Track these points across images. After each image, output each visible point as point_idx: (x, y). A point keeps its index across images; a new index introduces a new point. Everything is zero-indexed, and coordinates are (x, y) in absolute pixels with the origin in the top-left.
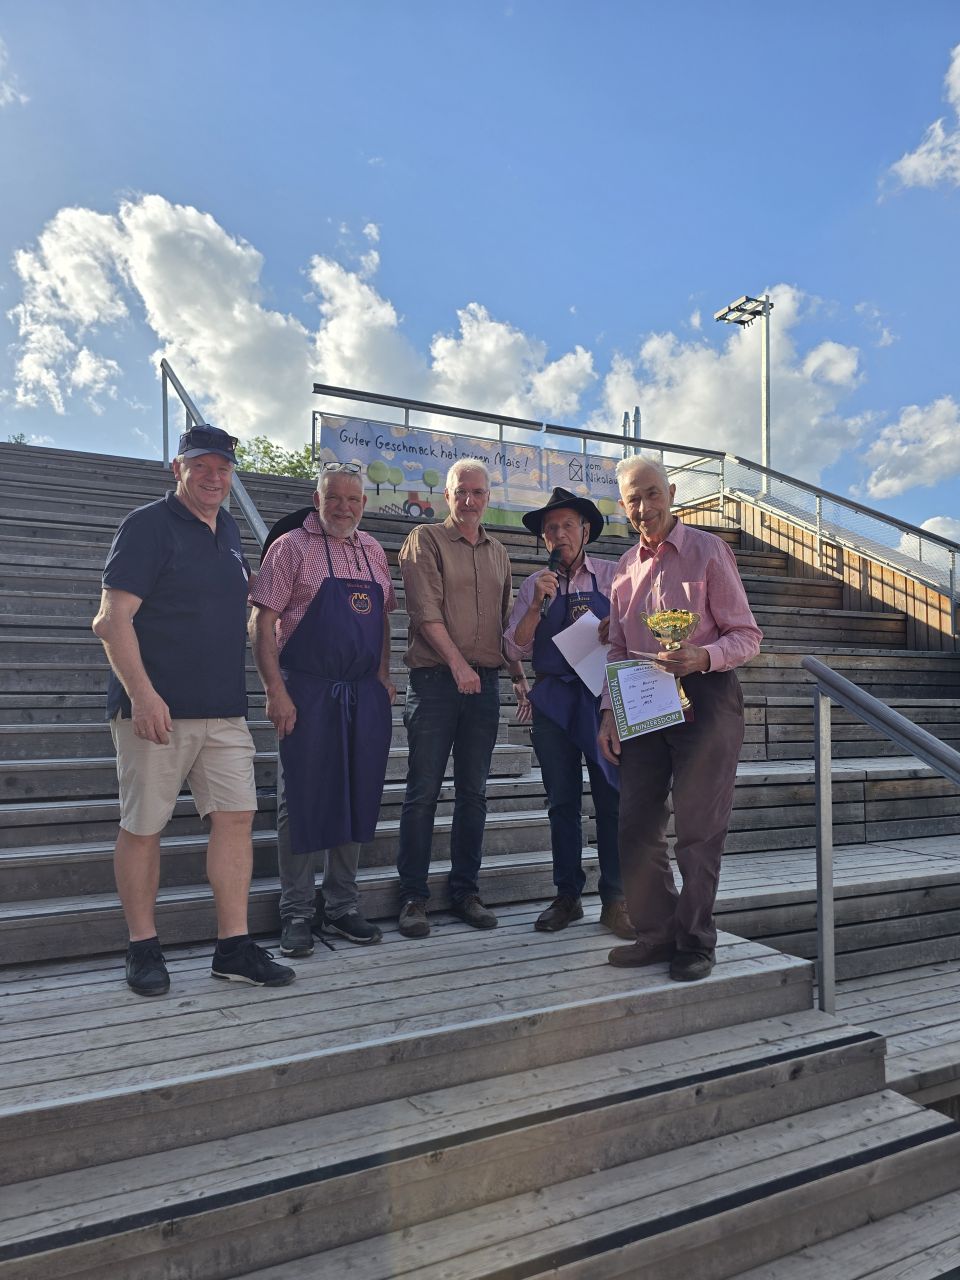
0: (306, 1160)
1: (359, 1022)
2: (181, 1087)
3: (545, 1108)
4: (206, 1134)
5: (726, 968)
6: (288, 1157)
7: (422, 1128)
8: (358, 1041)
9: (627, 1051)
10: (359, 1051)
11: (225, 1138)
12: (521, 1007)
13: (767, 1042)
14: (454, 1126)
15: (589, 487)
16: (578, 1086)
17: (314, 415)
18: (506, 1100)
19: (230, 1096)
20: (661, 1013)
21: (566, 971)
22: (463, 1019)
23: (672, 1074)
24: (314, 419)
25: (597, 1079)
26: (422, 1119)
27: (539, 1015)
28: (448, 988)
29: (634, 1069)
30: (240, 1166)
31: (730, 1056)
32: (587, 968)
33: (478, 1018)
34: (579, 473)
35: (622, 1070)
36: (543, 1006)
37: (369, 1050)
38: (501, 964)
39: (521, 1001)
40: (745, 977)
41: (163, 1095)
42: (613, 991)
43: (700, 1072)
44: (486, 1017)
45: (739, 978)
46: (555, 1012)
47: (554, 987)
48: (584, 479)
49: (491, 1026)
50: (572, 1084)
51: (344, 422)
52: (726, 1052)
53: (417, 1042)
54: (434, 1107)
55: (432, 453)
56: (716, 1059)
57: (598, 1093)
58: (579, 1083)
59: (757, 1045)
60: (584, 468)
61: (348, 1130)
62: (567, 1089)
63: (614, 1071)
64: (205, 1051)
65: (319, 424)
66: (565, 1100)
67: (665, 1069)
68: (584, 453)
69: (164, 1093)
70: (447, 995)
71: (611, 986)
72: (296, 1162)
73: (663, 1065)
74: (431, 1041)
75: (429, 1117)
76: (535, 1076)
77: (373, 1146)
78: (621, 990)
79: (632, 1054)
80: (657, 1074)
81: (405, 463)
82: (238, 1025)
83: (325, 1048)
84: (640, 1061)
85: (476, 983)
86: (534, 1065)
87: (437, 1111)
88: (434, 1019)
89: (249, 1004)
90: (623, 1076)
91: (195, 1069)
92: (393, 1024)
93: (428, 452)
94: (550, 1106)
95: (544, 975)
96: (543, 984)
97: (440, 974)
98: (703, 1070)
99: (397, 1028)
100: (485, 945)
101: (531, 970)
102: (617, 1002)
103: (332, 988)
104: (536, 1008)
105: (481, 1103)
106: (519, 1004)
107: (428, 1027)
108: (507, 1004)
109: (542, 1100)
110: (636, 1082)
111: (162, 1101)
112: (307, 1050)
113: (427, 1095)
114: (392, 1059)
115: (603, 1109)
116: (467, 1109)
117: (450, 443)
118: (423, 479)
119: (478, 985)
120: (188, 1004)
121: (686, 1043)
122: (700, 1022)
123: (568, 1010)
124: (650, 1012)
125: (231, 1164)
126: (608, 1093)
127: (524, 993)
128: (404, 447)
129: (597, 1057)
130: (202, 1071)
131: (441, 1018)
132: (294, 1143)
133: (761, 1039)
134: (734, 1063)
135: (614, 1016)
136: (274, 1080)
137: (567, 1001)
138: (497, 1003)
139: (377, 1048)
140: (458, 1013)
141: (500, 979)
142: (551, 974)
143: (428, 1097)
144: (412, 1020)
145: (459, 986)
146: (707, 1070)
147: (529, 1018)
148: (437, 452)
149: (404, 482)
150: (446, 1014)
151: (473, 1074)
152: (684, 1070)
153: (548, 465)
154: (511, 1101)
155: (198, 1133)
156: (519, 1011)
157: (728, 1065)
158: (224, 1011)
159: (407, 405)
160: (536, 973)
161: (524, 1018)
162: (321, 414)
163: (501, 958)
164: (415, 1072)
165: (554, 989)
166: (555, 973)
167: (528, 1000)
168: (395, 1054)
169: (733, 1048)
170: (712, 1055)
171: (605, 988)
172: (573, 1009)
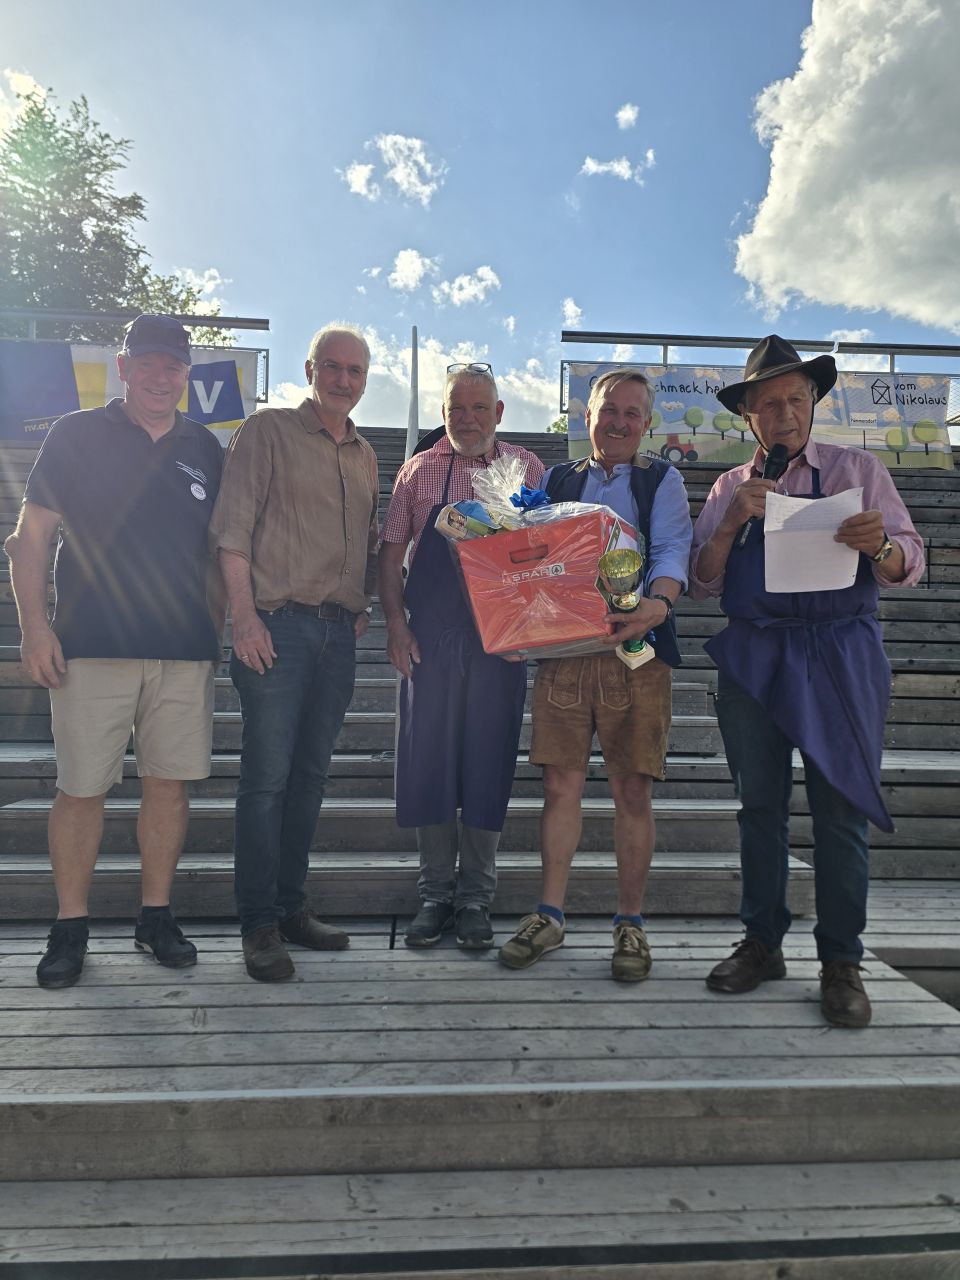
0: (159, 1240)
1: (323, 1056)
2: (57, 1107)
3: (516, 1243)
4: (88, 1170)
5: (904, 1066)
6: (145, 1230)
7: (332, 1230)
8: (295, 1086)
9: (702, 1170)
10: (285, 1100)
11: (109, 1180)
12: (542, 1075)
13: (948, 1203)
14: (372, 1240)
15: (902, 412)
16: (590, 1215)
17: (562, 365)
18: (473, 1213)
19: (116, 1129)
20: (770, 1122)
21: (652, 1027)
22: (451, 1079)
23: (751, 1231)
24: (563, 369)
25: (625, 1210)
26: (343, 1214)
27: (556, 1093)
28: (473, 1025)
29: (693, 1206)
30: (89, 1227)
31: (869, 1217)
32: (685, 1028)
33: (470, 1081)
34: (886, 396)
35: (675, 1202)
36: (572, 1080)
37: (300, 1101)
38: (571, 1001)
39: (548, 1065)
40: (930, 1088)
41: (35, 1114)
42: (692, 1074)
43: (799, 1236)
44: (481, 1082)
45: (919, 1089)
46: (582, 1093)
47: (612, 1051)
48: (894, 401)
49: (480, 1096)
50: (584, 1210)
51: (594, 368)
52: (866, 1208)
53: (369, 1102)
54: (372, 1200)
55: (695, 390)
56: (839, 1219)
57: (612, 1236)
58: (594, 1210)
59: (930, 1205)
60: (892, 388)
61: (244, 1208)
62: (572, 1216)
63: (662, 1201)
64: (125, 1063)
65: (567, 374)
66: (556, 1236)
67: (743, 1216)
68: (892, 372)
69: (37, 1111)
70: (460, 1036)
71: (696, 1064)
72: (147, 1241)
73: (744, 1210)
74: (390, 1105)
75: (353, 1215)
76: (541, 1181)
77: (249, 1244)
78: (705, 1075)
79: (707, 1177)
80: (725, 1221)
81: (664, 403)
82: (195, 1033)
83: (249, 1088)
84: (712, 1194)
85: (514, 1024)
86: (548, 1164)
87: (373, 1206)
88: (412, 1070)
89: (235, 1006)
90: (670, 1213)
91: (91, 1085)
92: (359, 1067)
93: (691, 388)
94: (525, 1241)
95: (615, 1028)
96: (599, 1043)
97: (483, 1003)
98: (806, 1233)
99: (356, 1076)
100: (573, 970)
101: (602, 1018)
102: (689, 1093)
103: (340, 1000)
104: (559, 1081)
105: (437, 1209)
106: (541, 1069)
107: (396, 1082)
108: (526, 1067)
109: (524, 1226)
110: (681, 1231)
111: (34, 1120)
112: (228, 1086)
113: (378, 1177)
114: (332, 1119)
115: (603, 1268)
116: (410, 1215)
117: (717, 376)
118: (685, 418)
119: (515, 1028)
120: (176, 994)
121: (806, 1175)
122: (841, 1145)
123: (605, 1093)
124: (750, 1118)
125: (80, 1221)
126: (628, 1240)
127: (565, 1052)
128: (662, 387)
129: (651, 1171)
130: (93, 1090)
131: (422, 1072)
132: (170, 1210)
133: (941, 1197)
134: (869, 1233)
135: (683, 1113)
136: (172, 1119)
137: (613, 1077)
138: (516, 1061)
139: (313, 1100)
140: (452, 1068)
141: (549, 1025)
142: (624, 1029)
143: (378, 1181)
144: (386, 1066)
145: (487, 1025)
146: (814, 1236)
147: (541, 1095)
148: (702, 387)
149: (663, 423)
150: (436, 1066)
151: (453, 1159)
152: (775, 1228)
153: (843, 389)
154: (479, 1217)
155: (80, 1166)
156: (532, 1081)
157: (853, 1234)
158: (199, 1010)
159: (665, 341)
160: (604, 1024)
161: (533, 1094)
162: (569, 363)
163: (576, 993)
164: (367, 1142)
165: (612, 1054)
166: (633, 1028)
167: (558, 1065)
168: (336, 1112)
169: (880, 1203)
170: (838, 1208)
171: (685, 1066)
172: (613, 1092)
